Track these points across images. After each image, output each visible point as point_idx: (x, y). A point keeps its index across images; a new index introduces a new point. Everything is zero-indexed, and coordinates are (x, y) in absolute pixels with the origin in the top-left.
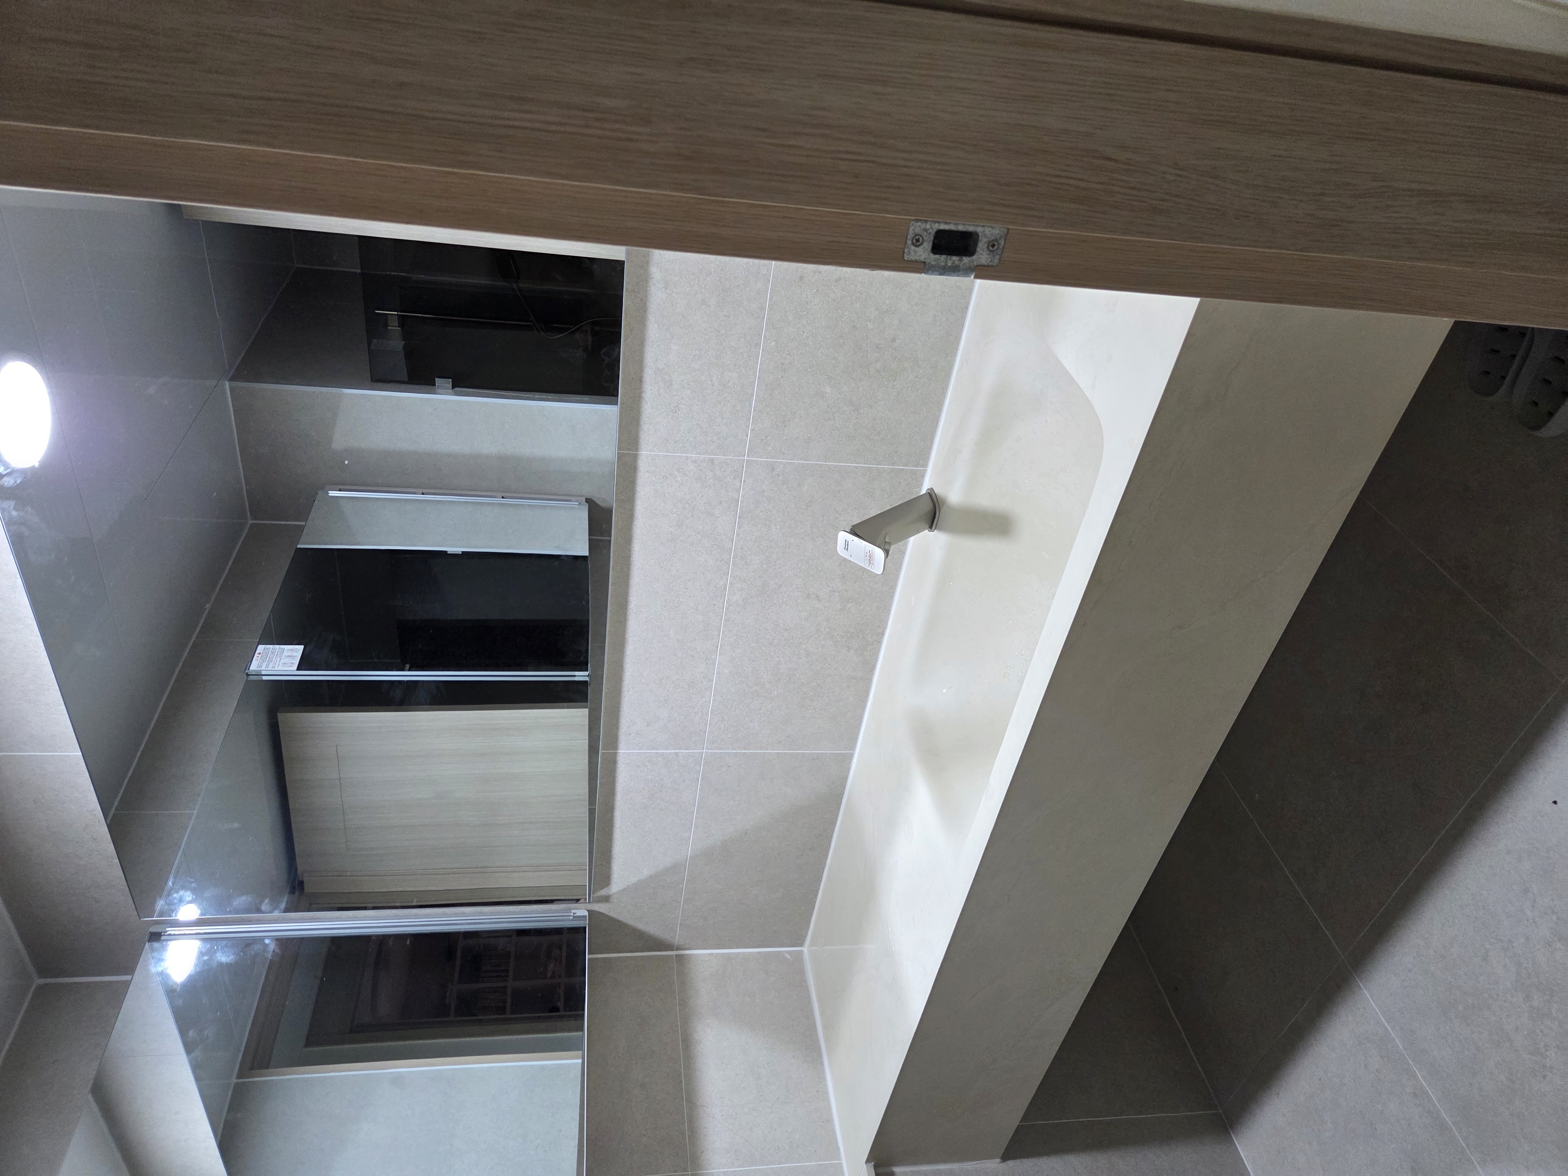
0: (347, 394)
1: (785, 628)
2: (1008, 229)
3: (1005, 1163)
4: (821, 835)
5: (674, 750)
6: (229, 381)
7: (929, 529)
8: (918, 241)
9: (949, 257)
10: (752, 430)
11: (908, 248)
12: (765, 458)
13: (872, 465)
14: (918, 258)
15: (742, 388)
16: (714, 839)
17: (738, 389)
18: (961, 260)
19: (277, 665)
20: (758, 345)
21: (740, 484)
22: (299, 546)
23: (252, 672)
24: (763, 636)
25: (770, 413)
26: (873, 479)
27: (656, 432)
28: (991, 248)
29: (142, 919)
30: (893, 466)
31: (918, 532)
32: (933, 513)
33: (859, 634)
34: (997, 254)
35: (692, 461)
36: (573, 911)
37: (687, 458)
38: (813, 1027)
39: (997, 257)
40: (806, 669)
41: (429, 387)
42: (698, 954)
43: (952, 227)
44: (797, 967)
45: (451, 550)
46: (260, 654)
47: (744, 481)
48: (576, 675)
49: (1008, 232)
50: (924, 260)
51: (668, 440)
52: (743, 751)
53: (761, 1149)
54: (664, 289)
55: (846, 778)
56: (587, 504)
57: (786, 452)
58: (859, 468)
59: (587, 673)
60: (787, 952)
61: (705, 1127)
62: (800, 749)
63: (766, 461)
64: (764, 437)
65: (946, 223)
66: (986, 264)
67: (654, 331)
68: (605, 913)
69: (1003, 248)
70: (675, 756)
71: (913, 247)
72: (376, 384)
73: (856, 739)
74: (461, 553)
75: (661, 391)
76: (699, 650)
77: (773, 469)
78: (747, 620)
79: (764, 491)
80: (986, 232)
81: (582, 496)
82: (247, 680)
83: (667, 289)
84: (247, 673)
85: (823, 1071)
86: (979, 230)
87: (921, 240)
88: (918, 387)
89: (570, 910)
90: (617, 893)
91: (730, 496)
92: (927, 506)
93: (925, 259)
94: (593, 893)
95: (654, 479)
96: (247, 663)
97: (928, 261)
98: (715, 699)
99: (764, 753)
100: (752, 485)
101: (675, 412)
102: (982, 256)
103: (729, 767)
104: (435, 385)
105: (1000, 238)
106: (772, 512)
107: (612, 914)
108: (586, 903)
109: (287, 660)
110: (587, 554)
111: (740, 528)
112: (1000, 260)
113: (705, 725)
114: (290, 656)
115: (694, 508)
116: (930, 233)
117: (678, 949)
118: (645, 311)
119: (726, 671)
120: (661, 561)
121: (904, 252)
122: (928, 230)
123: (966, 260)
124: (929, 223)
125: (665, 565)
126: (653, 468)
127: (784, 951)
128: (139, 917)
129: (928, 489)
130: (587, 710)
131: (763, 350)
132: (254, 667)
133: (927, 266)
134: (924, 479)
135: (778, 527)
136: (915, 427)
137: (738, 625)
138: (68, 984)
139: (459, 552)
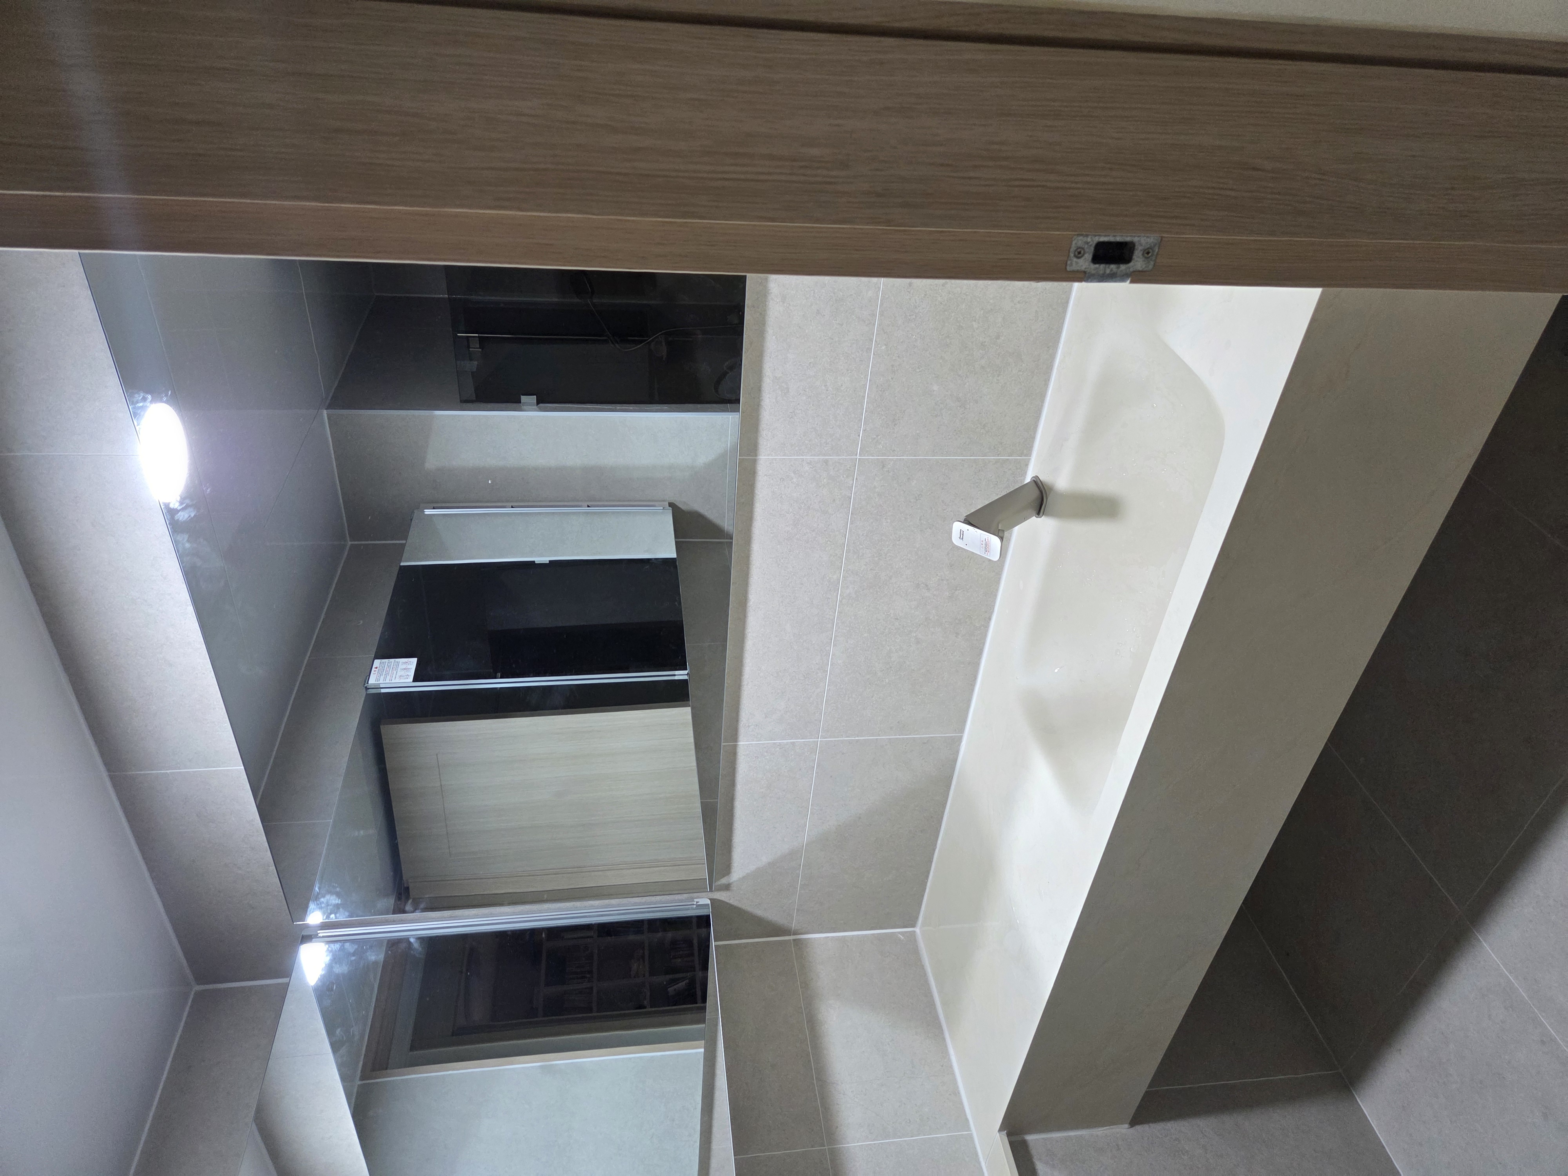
0: (438, 415)
1: (896, 617)
2: (1162, 237)
3: (1134, 1128)
4: (932, 817)
5: (790, 740)
6: (326, 409)
7: (1037, 516)
8: (1079, 253)
9: (1107, 266)
10: (864, 430)
11: (1071, 260)
12: (877, 456)
13: (979, 456)
14: (1079, 268)
15: (855, 391)
16: (829, 825)
17: (851, 392)
18: (1118, 268)
19: (394, 677)
20: (869, 349)
21: (852, 482)
22: (402, 564)
23: (370, 686)
24: (875, 627)
25: (880, 413)
26: (979, 470)
27: (774, 438)
28: (1146, 255)
29: (295, 923)
30: (998, 456)
31: (1025, 519)
32: (1040, 501)
33: (967, 620)
34: (1151, 260)
35: (808, 463)
36: (695, 900)
37: (803, 460)
38: (932, 1004)
39: (1152, 263)
40: (916, 656)
41: (515, 405)
42: (815, 938)
43: (1111, 239)
44: (911, 945)
45: (538, 560)
46: (376, 668)
47: (856, 479)
48: (676, 674)
49: (1161, 240)
50: (1085, 270)
51: (785, 445)
52: (857, 738)
53: (893, 1123)
54: (781, 303)
55: (955, 761)
56: (671, 508)
57: (895, 449)
58: (966, 460)
59: (686, 672)
60: (899, 933)
61: (837, 1104)
62: (910, 734)
63: (877, 459)
64: (875, 436)
65: (1105, 236)
66: (1141, 269)
67: (772, 344)
68: (726, 900)
69: (1157, 254)
70: (792, 745)
71: (1075, 260)
72: (464, 405)
73: (964, 722)
74: (548, 562)
75: (779, 398)
76: (814, 642)
77: (883, 466)
78: (859, 611)
79: (875, 487)
80: (1142, 240)
81: (664, 501)
82: (367, 693)
83: (784, 302)
84: (366, 687)
85: (946, 1046)
86: (1136, 239)
87: (1082, 252)
88: (1021, 380)
89: (692, 899)
90: (737, 881)
91: (843, 494)
92: (1035, 493)
93: (1086, 268)
94: (715, 882)
95: (772, 482)
96: (365, 677)
97: (1088, 270)
98: (829, 689)
99: (877, 739)
100: (863, 482)
101: (792, 417)
102: (1138, 263)
103: (843, 754)
104: (520, 402)
105: (1155, 245)
106: (882, 506)
107: (731, 902)
108: (708, 892)
109: (402, 673)
110: (674, 555)
111: (852, 524)
112: (1154, 265)
113: (820, 714)
114: (405, 669)
115: (809, 507)
116: (1091, 246)
117: (795, 934)
118: (764, 324)
119: (840, 662)
120: (778, 560)
121: (1066, 263)
122: (1089, 242)
123: (1123, 267)
124: (1090, 237)
125: (782, 563)
126: (771, 472)
127: (898, 932)
128: (292, 921)
129: (1033, 477)
130: (689, 709)
131: (874, 354)
132: (372, 681)
133: (1087, 275)
134: (1028, 467)
135: (889, 521)
136: (1020, 418)
137: (851, 617)
138: (225, 990)
139: (547, 561)
